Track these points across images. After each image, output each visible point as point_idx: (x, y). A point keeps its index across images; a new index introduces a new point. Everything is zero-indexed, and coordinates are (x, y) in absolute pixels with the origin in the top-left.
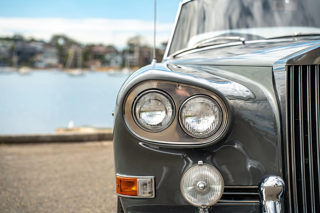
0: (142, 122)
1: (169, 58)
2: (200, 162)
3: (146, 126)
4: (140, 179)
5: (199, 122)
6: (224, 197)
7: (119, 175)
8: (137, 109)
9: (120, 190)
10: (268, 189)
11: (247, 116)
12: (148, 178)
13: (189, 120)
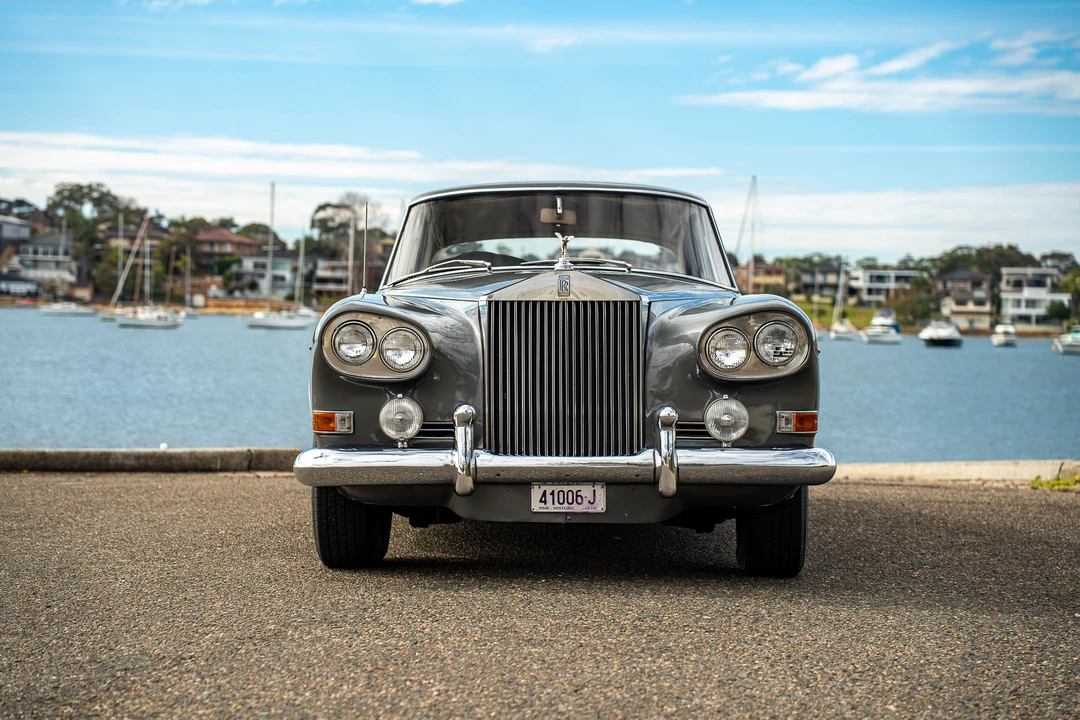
0: (339, 352)
1: (386, 286)
2: (400, 395)
3: (347, 358)
4: (338, 415)
5: (400, 355)
6: (420, 433)
7: (317, 412)
8: (337, 340)
9: (317, 426)
10: (459, 416)
11: (444, 348)
12: (349, 413)
13: (389, 354)
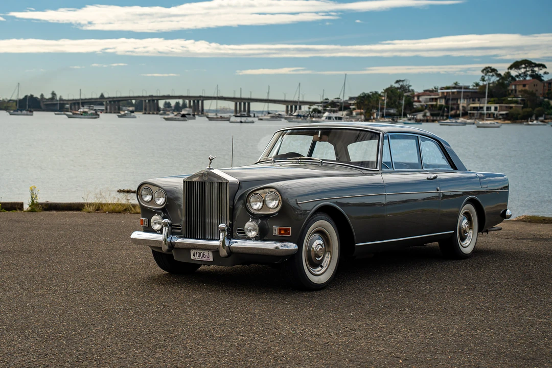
2: (156, 214)
5: (159, 200)
8: (142, 193)
13: (156, 199)
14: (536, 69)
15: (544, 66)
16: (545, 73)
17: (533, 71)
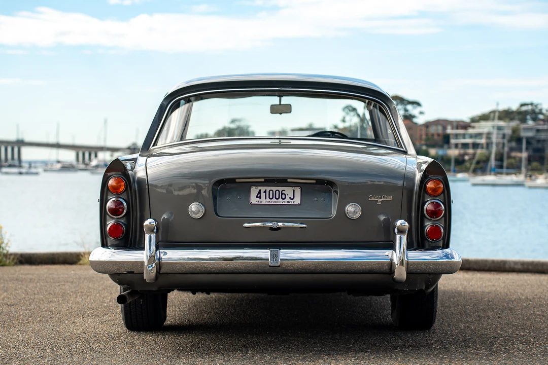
14: (409, 107)
15: (418, 104)
16: (421, 113)
17: (406, 110)
